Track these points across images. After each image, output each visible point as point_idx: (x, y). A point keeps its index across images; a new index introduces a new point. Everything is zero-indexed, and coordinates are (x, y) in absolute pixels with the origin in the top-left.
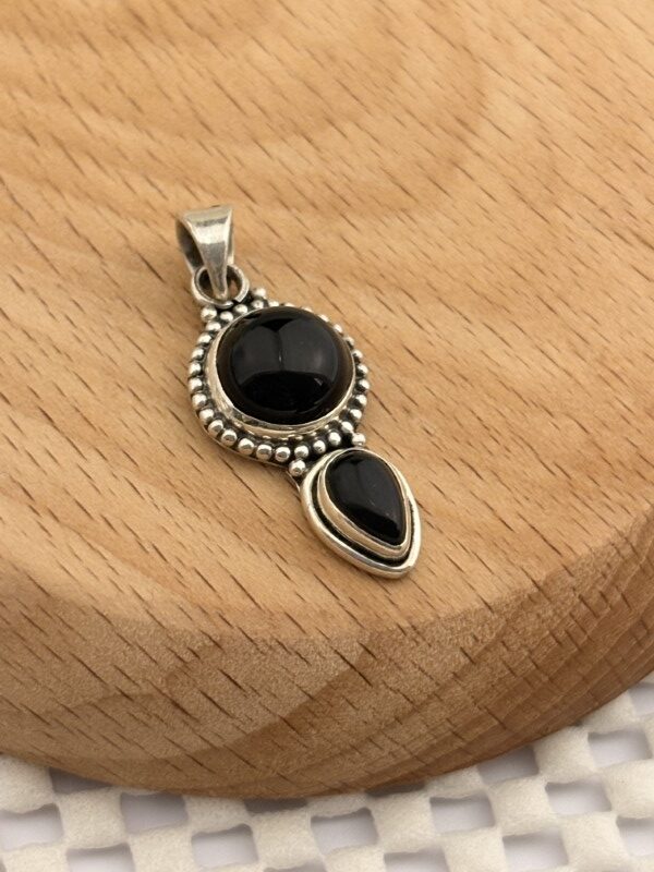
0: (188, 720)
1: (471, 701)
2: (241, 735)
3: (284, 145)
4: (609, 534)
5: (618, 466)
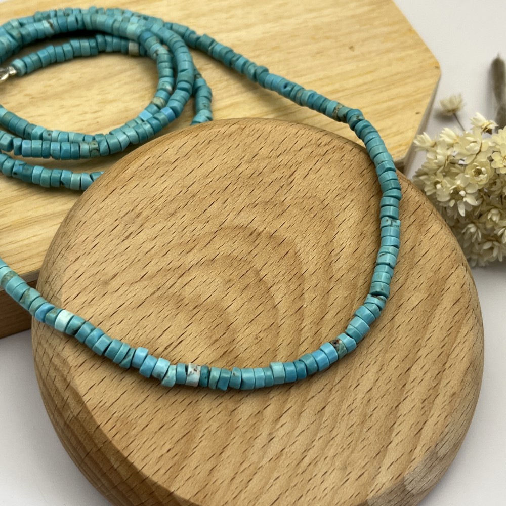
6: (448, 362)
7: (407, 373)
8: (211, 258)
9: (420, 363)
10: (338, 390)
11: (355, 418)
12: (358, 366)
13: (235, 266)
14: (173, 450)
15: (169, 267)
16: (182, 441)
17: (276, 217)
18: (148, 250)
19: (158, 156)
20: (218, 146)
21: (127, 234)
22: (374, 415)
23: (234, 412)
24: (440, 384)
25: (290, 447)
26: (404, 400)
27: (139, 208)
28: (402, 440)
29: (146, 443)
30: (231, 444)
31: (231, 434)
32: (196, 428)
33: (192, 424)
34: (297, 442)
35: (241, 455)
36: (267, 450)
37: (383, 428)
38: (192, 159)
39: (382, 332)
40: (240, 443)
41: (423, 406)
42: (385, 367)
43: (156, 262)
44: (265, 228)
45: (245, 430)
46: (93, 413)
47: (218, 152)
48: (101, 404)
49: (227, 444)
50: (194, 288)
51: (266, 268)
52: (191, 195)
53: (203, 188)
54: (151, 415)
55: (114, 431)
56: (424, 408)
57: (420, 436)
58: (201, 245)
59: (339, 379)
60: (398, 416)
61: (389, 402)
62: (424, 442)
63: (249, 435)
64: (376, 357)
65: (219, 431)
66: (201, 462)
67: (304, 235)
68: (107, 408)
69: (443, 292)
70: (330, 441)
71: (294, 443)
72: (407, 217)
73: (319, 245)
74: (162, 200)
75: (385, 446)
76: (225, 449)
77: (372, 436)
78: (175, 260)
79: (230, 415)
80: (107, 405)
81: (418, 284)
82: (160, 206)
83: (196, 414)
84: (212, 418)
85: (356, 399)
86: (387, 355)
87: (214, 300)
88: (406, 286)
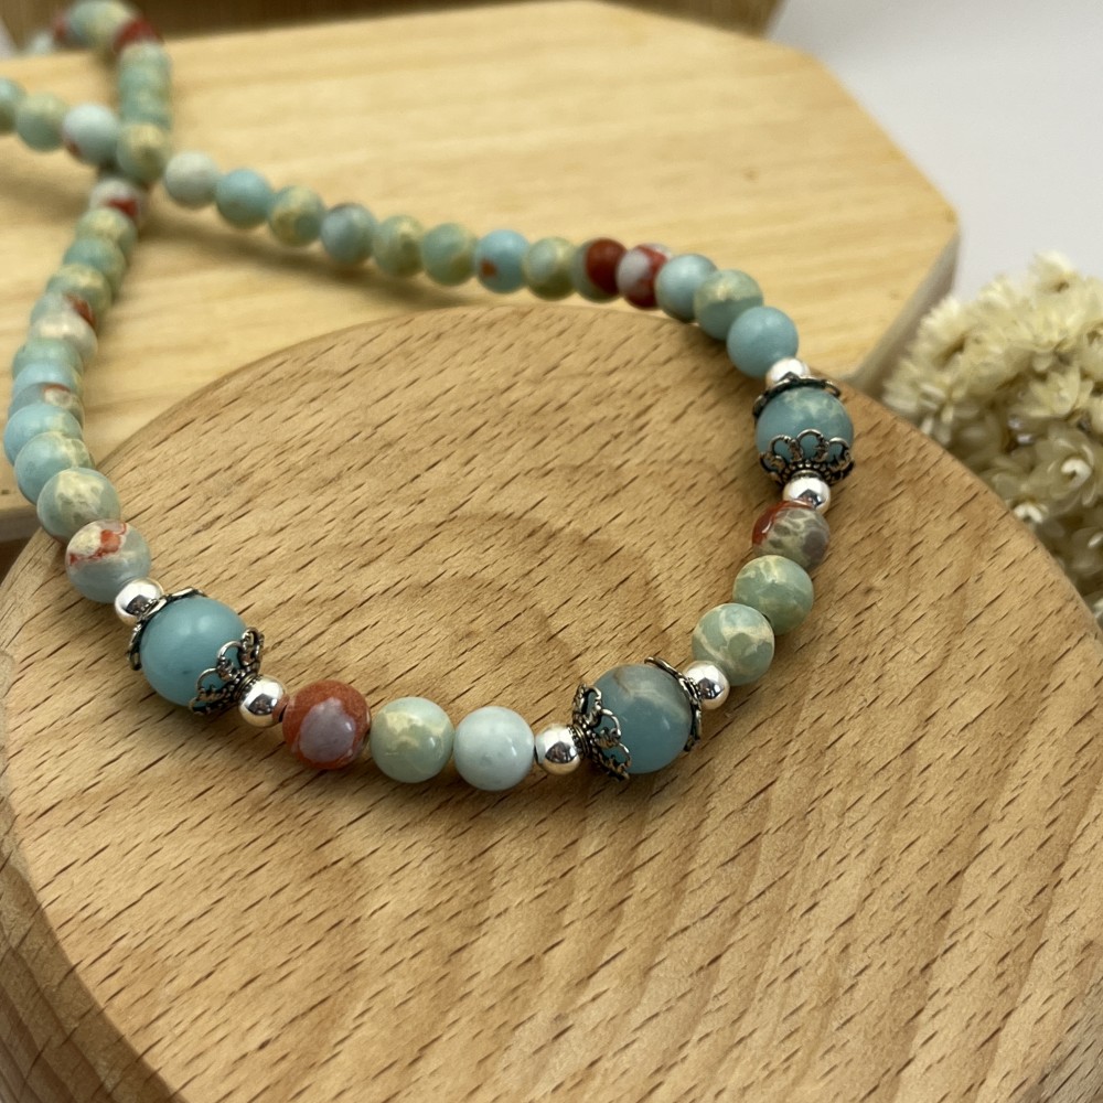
6: (1067, 864)
7: (952, 884)
8: (424, 581)
9: (990, 860)
10: (758, 916)
11: (806, 991)
12: (815, 857)
13: (485, 602)
14: (277, 1045)
15: (310, 596)
16: (306, 1022)
17: (598, 499)
18: (260, 555)
19: (306, 359)
20: (457, 346)
21: (208, 518)
22: (861, 987)
23: (459, 954)
24: (1047, 917)
25: (615, 1054)
26: (946, 952)
27: (245, 464)
28: (942, 1058)
29: (200, 1022)
30: (445, 1038)
31: (448, 1011)
32: (347, 990)
33: (337, 978)
34: (636, 1046)
35: (473, 1068)
36: (548, 1061)
37: (887, 1022)
38: (391, 368)
39: (881, 779)
40: (471, 1036)
41: (1000, 970)
42: (890, 865)
43: (276, 583)
44: (570, 523)
45: (487, 1003)
46: (60, 935)
47: (459, 358)
48: (85, 914)
49: (434, 1037)
50: (372, 648)
51: (567, 612)
52: (382, 443)
53: (415, 429)
54: (223, 949)
55: (113, 984)
56: (1004, 977)
57: (995, 1049)
58: (399, 551)
59: (762, 887)
60: (930, 991)
61: (902, 955)
62: (1008, 1066)
63: (497, 1017)
64: (865, 838)
65: (412, 1003)
66: (354, 1080)
67: (672, 544)
68: (100, 925)
69: (1045, 695)
70: (731, 1048)
71: (627, 1046)
72: (943, 518)
73: (711, 566)
74: (308, 450)
75: (894, 1071)
76: (427, 1051)
77: (853, 1039)
78: (326, 581)
79: (449, 961)
80: (102, 915)
81: (978, 669)
82: (301, 463)
83: (351, 954)
84: (395, 966)
85: (808, 941)
86: (895, 836)
87: (422, 676)
88: (945, 673)
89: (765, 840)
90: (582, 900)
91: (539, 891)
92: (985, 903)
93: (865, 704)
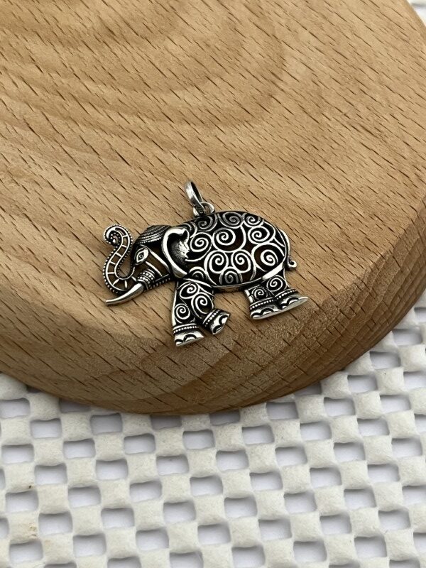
0: (153, 381)
1: (289, 364)
2: (179, 386)
3: (186, 92)
4: (354, 279)
5: (356, 244)
89: (95, 157)
90: (63, 81)
91: (67, 64)
92: (61, 248)
93: (177, 211)
